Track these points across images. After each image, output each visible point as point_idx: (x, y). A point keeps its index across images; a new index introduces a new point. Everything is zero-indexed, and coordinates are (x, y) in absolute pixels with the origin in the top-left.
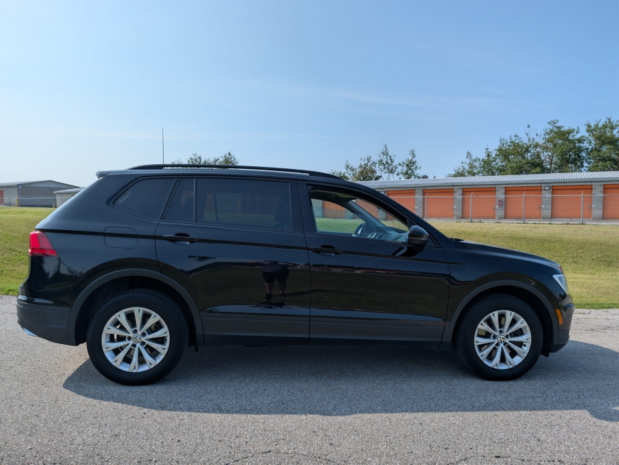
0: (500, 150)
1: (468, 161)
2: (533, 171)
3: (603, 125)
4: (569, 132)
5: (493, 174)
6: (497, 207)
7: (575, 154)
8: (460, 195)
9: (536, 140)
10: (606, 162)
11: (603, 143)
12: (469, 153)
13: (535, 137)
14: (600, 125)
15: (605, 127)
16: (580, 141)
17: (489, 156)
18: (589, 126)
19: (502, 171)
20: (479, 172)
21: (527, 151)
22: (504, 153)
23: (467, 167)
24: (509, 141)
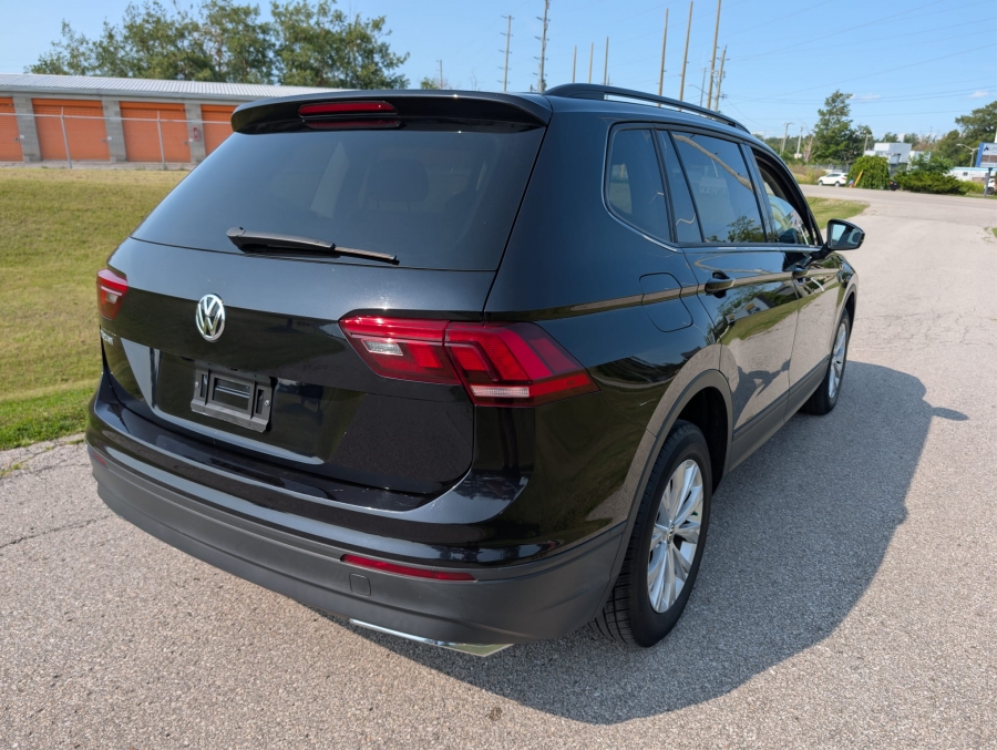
0: (130, 27)
1: (65, 42)
2: (200, 75)
3: (295, 8)
4: (247, 12)
5: (123, 75)
6: (191, 140)
7: (258, 51)
8: (116, 114)
9: (190, 16)
10: (305, 70)
11: (297, 40)
12: (65, 25)
13: (188, 9)
14: (291, 8)
15: (298, 11)
16: (265, 29)
17: (111, 37)
18: (276, 6)
19: (140, 71)
20: (94, 68)
21: (182, 36)
22: (138, 35)
23: (66, 54)
24: (143, 11)
